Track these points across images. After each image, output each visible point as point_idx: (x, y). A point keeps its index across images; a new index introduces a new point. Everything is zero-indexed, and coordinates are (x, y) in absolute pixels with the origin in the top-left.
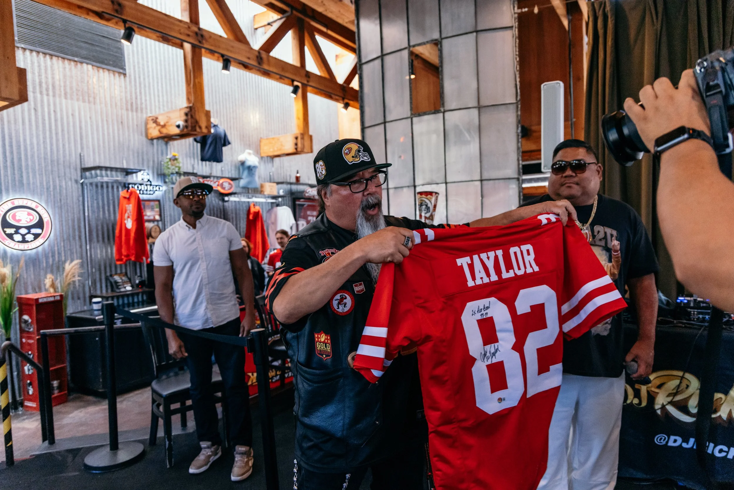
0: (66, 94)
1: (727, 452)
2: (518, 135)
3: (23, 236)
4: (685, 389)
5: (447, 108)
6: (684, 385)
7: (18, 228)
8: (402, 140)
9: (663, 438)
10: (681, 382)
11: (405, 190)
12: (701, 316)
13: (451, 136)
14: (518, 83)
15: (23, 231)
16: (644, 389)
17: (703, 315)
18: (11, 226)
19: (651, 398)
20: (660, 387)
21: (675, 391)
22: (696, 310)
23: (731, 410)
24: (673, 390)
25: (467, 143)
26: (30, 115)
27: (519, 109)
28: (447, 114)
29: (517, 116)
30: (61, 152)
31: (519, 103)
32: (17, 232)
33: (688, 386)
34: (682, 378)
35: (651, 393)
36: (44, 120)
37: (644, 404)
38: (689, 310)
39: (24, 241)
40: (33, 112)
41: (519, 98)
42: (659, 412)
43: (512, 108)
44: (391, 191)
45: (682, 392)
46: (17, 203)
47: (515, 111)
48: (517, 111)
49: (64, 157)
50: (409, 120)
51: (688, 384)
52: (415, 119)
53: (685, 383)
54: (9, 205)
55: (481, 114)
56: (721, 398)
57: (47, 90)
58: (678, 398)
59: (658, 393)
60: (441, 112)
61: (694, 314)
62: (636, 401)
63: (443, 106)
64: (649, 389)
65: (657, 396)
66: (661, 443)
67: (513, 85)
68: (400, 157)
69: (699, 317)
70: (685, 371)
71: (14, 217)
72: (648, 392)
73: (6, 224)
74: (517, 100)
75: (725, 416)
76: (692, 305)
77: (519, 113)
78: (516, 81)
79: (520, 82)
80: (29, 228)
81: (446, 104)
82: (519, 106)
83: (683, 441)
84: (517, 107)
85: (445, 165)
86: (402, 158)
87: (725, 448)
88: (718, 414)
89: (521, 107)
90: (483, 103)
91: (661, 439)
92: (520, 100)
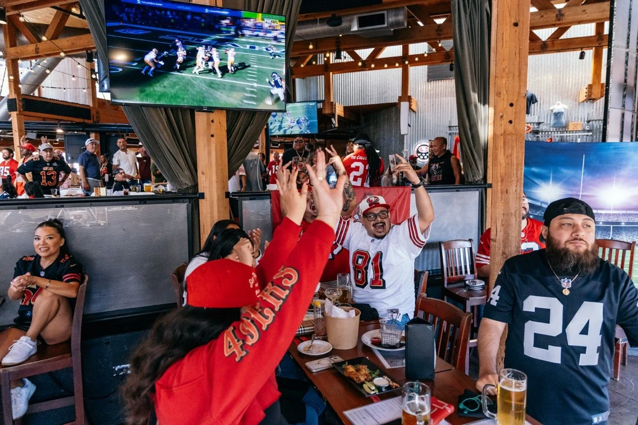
0: (446, 95)
3: (423, 157)
7: (422, 153)
15: (424, 155)
18: (420, 153)
26: (430, 108)
30: (442, 121)
32: (421, 155)
36: (436, 109)
39: (424, 159)
40: (432, 106)
46: (423, 144)
49: (443, 123)
54: (419, 145)
57: (438, 95)
71: (421, 149)
73: (418, 152)
80: (426, 154)
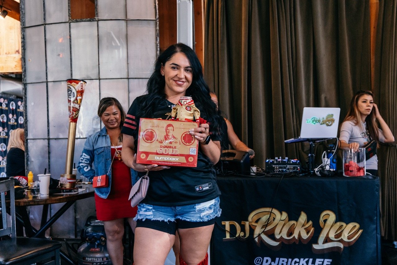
1: (299, 263)
2: (157, 45)
4: (273, 220)
5: (100, 18)
6: (272, 218)
8: (60, 40)
9: (260, 259)
10: (270, 216)
11: (63, 83)
12: (281, 170)
13: (104, 42)
14: (157, 5)
16: (247, 224)
17: (281, 169)
19: (252, 230)
20: (257, 221)
21: (266, 223)
22: (278, 166)
23: (300, 231)
24: (265, 223)
25: (117, 47)
27: (158, 25)
28: (100, 23)
29: (156, 30)
31: (158, 20)
33: (274, 219)
34: (271, 212)
35: (252, 226)
37: (247, 235)
38: (274, 166)
41: (158, 16)
42: (256, 240)
43: (153, 23)
44: (50, 85)
45: (270, 224)
47: (154, 26)
48: (156, 27)
50: (68, 24)
51: (275, 217)
52: (72, 24)
53: (273, 216)
55: (128, 26)
56: (294, 224)
58: (268, 228)
59: (256, 226)
60: (96, 21)
61: (276, 168)
62: (242, 234)
63: (97, 16)
64: (250, 224)
65: (255, 228)
66: (258, 264)
67: (153, 7)
68: (59, 55)
69: (280, 170)
70: (273, 207)
72: (250, 226)
74: (156, 18)
75: (297, 237)
76: (275, 162)
77: (158, 28)
78: (155, 3)
79: (159, 4)
81: (99, 14)
82: (158, 23)
83: (272, 261)
84: (156, 23)
85: (99, 64)
86: (61, 56)
87: (297, 260)
88: (293, 236)
89: (159, 24)
90: (130, 17)
91: (258, 261)
92: (158, 18)
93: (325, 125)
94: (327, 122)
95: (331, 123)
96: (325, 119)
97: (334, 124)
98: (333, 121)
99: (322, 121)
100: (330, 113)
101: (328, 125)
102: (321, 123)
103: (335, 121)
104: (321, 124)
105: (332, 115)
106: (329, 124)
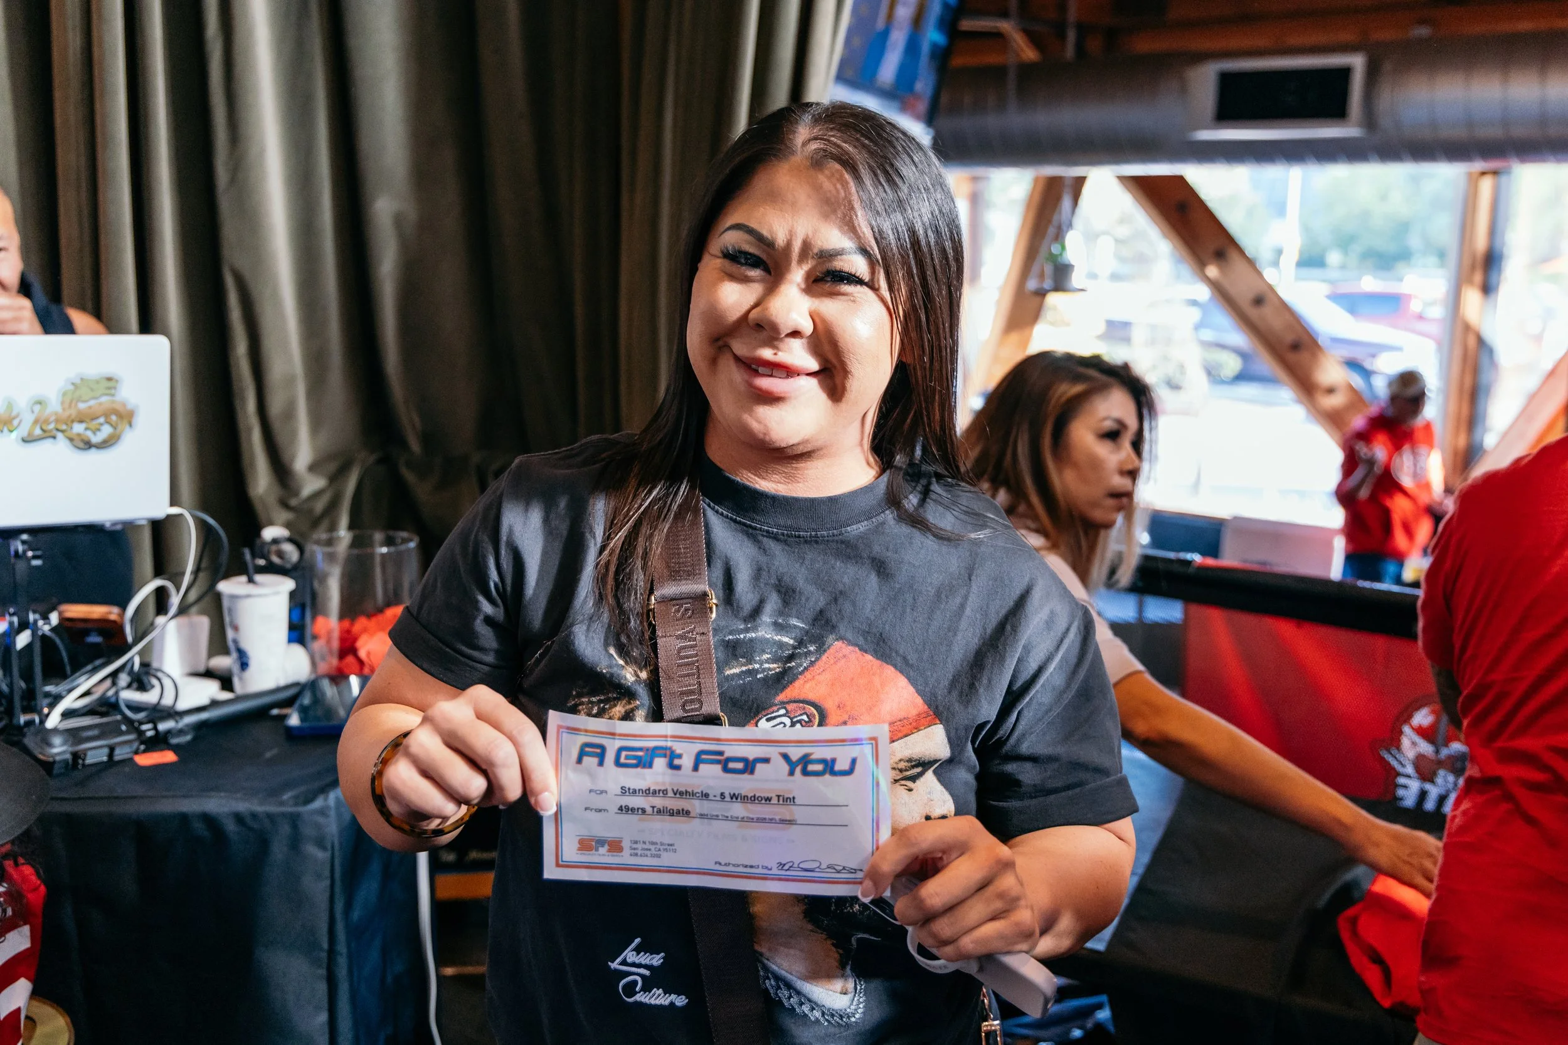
93: (60, 447)
94: (78, 428)
95: (106, 431)
96: (54, 406)
97: (130, 439)
98: (124, 417)
99: (28, 419)
100: (95, 369)
101: (88, 445)
102: (24, 431)
103: (140, 420)
104: (24, 441)
105: (109, 379)
106: (96, 439)
